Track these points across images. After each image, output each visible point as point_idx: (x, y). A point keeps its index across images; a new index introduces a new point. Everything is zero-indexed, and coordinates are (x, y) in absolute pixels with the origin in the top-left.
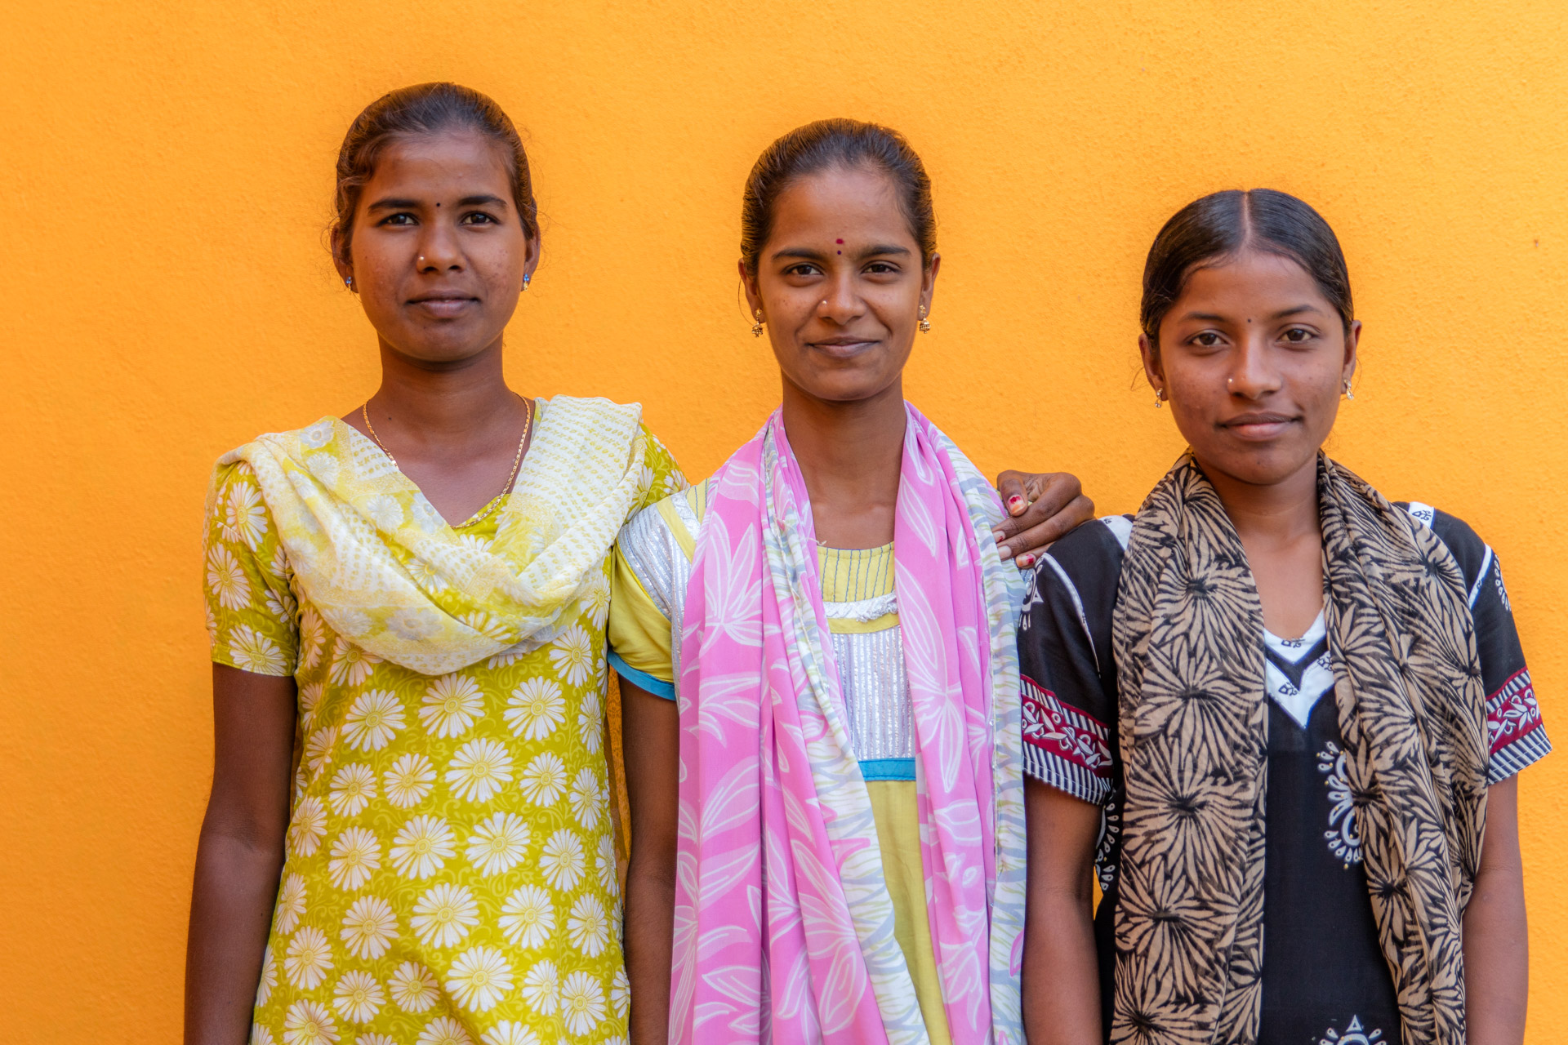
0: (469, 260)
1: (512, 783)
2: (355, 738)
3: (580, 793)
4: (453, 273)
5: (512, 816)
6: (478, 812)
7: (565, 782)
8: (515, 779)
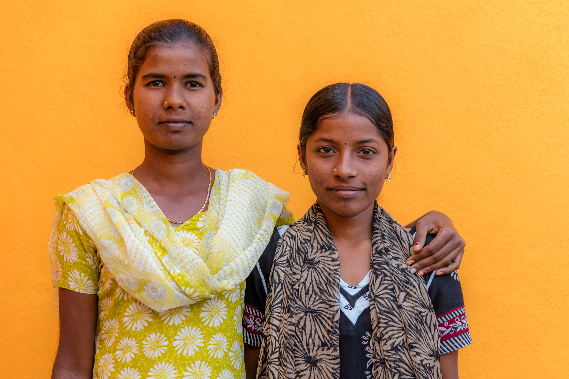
0: (188, 104)
1: (203, 347)
2: (128, 325)
3: (234, 352)
4: (180, 110)
5: (204, 362)
6: (188, 360)
7: (227, 347)
8: (205, 345)
